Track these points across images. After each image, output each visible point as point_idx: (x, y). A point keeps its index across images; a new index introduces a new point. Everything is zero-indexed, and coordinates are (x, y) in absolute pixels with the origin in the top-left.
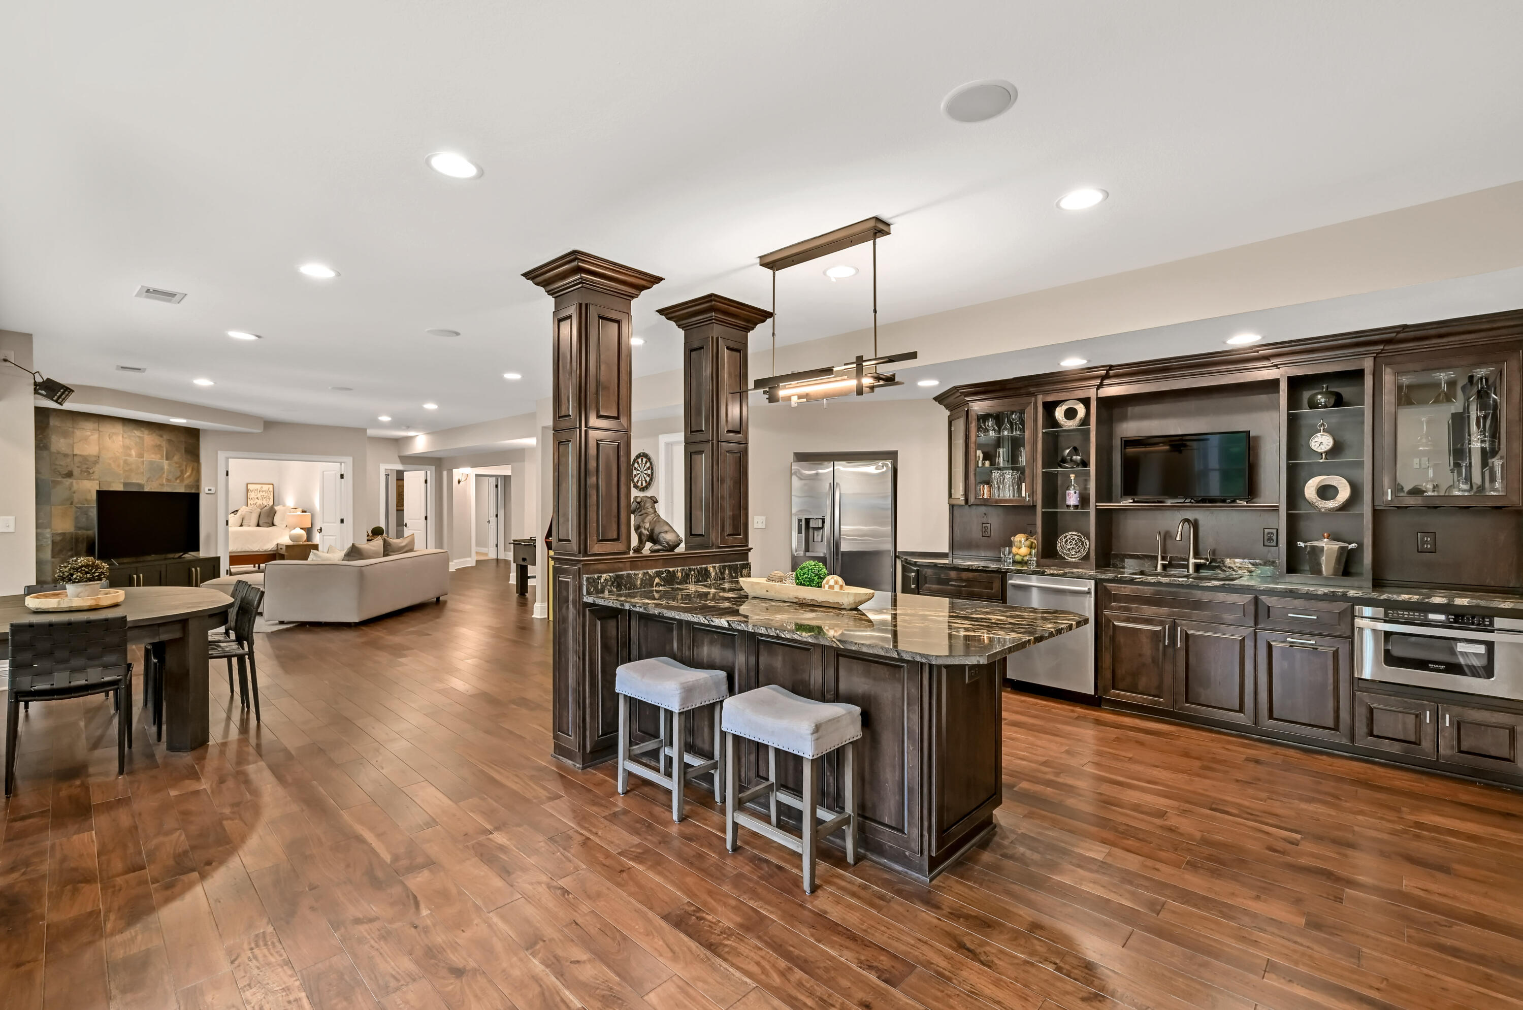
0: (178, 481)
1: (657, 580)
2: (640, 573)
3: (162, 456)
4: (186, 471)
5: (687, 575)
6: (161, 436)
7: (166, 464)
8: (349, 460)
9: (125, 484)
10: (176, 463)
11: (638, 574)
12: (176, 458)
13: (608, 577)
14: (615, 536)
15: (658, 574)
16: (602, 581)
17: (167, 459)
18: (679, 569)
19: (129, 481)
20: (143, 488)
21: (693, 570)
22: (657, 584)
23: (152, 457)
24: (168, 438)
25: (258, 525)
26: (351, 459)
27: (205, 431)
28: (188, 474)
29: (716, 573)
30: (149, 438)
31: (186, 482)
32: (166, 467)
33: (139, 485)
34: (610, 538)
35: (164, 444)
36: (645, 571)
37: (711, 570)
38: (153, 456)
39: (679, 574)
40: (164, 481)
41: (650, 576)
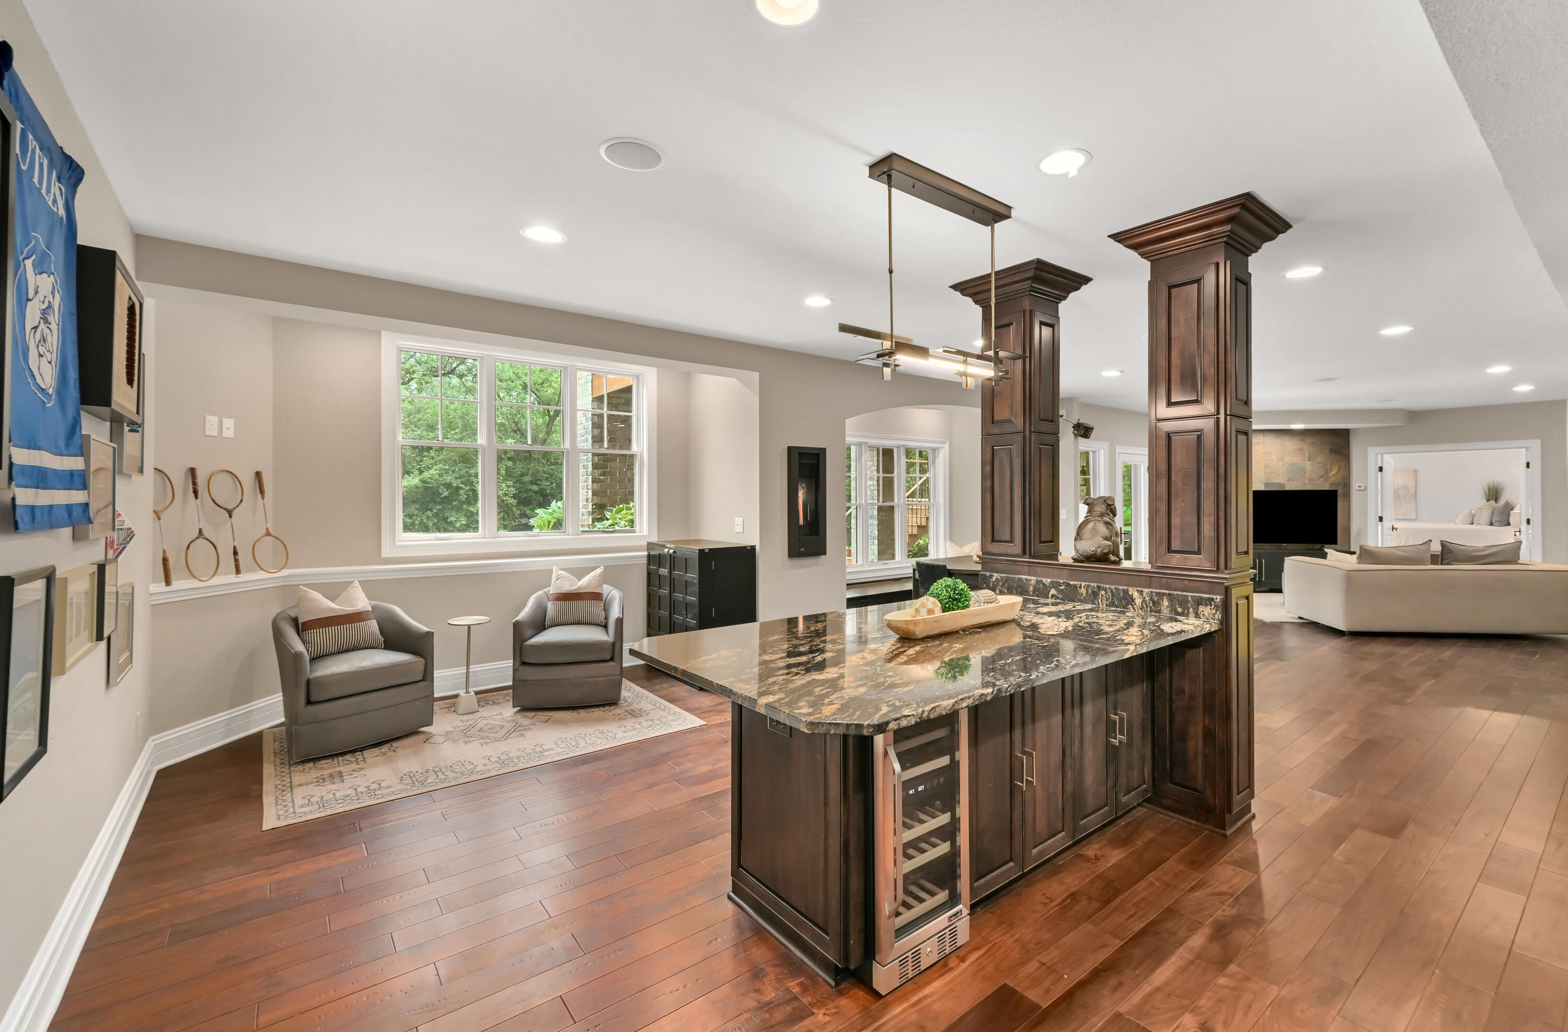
0: (1322, 479)
1: (1053, 592)
2: (1033, 579)
3: (1305, 458)
4: (1331, 470)
5: (1095, 594)
6: (1303, 441)
7: (1308, 465)
8: (1536, 444)
9: (1266, 484)
10: (1320, 463)
11: (1030, 580)
12: (1319, 459)
13: (999, 578)
14: (1008, 538)
15: (1055, 585)
16: (994, 580)
17: (1309, 460)
18: (1083, 584)
19: (1270, 481)
20: (1284, 487)
21: (1105, 590)
22: (1053, 596)
23: (1297, 460)
24: (1311, 441)
25: (1492, 524)
26: (1539, 441)
27: (1356, 430)
28: (1333, 472)
29: (1144, 601)
30: (1290, 444)
31: (1332, 480)
32: (1308, 468)
33: (1280, 484)
34: (1003, 539)
35: (1305, 447)
36: (1040, 579)
37: (1136, 595)
38: (1295, 459)
39: (1083, 591)
40: (1306, 480)
41: (1044, 585)
